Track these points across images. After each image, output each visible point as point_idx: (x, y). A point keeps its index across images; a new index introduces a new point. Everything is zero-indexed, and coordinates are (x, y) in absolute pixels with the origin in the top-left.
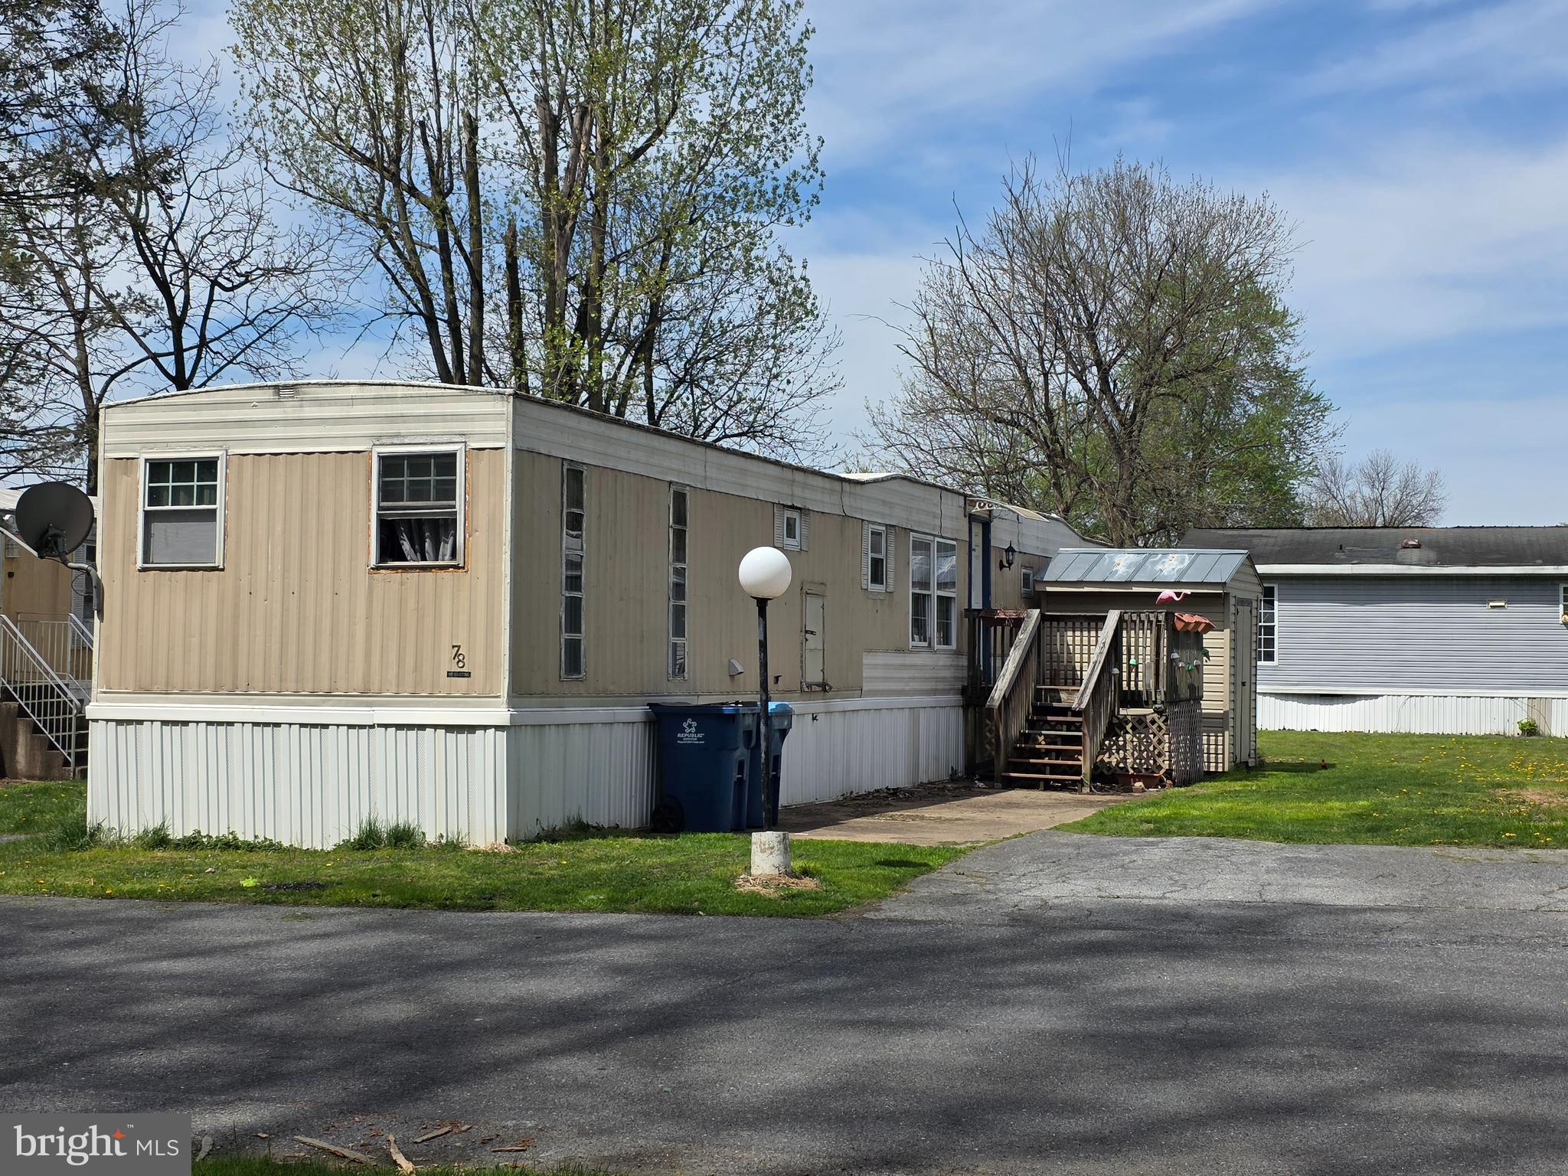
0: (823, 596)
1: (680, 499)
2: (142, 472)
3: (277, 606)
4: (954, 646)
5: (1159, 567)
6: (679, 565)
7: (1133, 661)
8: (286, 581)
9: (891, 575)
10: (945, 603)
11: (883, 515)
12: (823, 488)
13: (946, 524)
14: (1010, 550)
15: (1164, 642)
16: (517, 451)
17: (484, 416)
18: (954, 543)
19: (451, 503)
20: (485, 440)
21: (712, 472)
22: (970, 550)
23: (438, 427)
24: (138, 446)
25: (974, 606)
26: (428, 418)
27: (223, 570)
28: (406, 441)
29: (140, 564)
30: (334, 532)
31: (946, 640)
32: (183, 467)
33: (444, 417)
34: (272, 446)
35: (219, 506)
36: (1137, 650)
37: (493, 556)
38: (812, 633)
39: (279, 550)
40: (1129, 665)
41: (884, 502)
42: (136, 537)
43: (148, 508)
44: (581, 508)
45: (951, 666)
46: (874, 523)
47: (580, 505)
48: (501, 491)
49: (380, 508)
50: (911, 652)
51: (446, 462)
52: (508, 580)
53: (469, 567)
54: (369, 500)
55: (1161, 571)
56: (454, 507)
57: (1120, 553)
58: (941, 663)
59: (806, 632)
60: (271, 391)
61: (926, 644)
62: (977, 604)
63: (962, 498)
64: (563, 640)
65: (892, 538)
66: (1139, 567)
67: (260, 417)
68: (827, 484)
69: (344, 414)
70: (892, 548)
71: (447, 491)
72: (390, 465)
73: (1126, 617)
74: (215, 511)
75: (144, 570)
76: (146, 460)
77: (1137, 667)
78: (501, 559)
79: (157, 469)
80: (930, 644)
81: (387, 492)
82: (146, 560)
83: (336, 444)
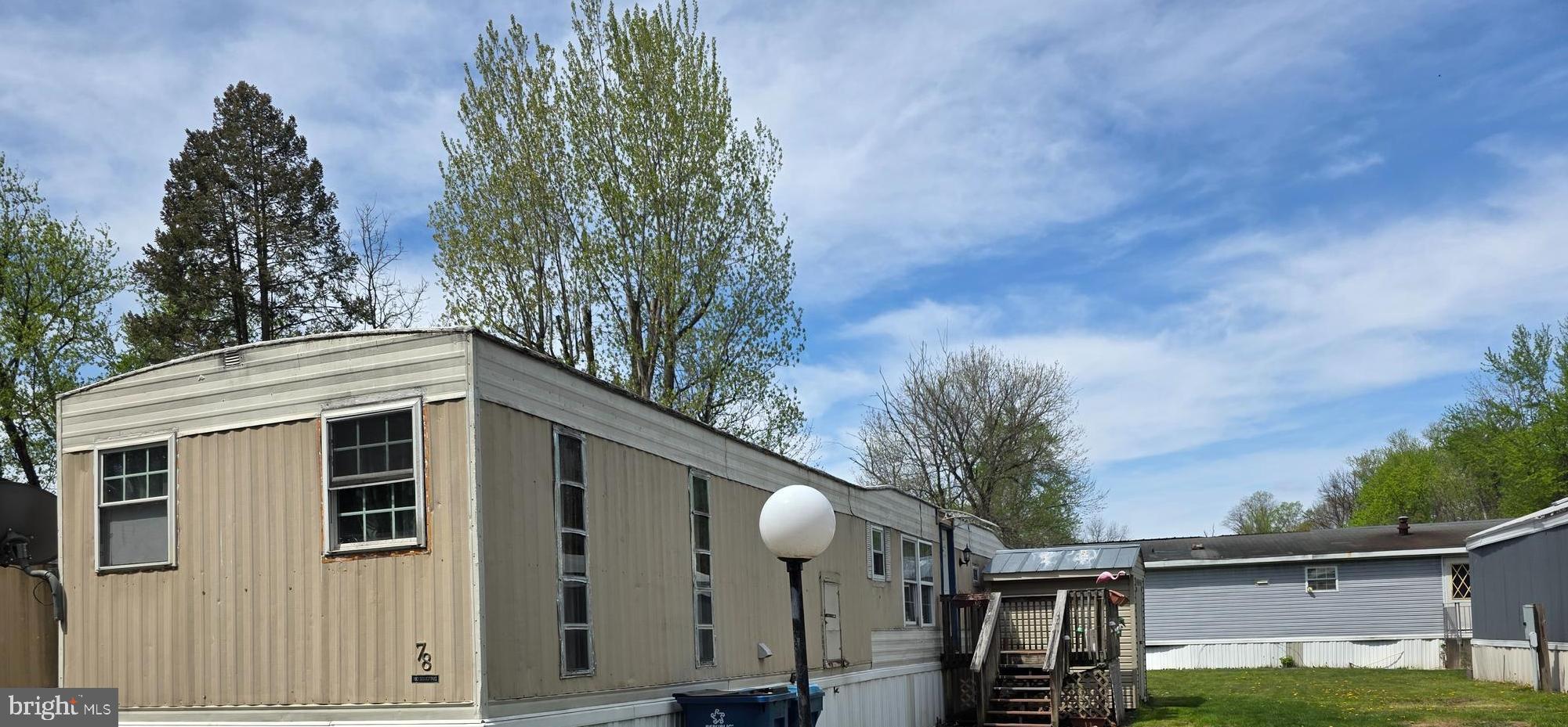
0: (838, 584)
1: (700, 485)
2: (96, 464)
3: (230, 606)
4: (933, 624)
5: (1076, 559)
6: (703, 552)
7: (1079, 629)
8: (239, 576)
9: (889, 567)
10: (926, 589)
11: (881, 519)
12: (834, 491)
13: (925, 529)
14: (967, 551)
15: (1104, 613)
16: (483, 403)
17: (440, 362)
18: (930, 544)
19: (409, 471)
20: (444, 391)
21: (733, 463)
22: (941, 551)
23: (391, 382)
24: (92, 438)
25: (945, 593)
26: (379, 371)
27: (176, 568)
28: (358, 401)
29: (97, 567)
30: (286, 515)
31: (927, 620)
32: (136, 456)
33: (398, 369)
34: (220, 423)
35: (170, 497)
36: (1083, 621)
37: (457, 533)
38: (831, 616)
39: (230, 541)
40: (1077, 632)
41: (881, 508)
42: (93, 538)
43: (103, 505)
44: (581, 481)
45: (933, 639)
46: (875, 524)
47: (578, 477)
48: (464, 451)
49: (331, 484)
50: (905, 629)
51: (401, 421)
52: (476, 560)
53: (431, 547)
54: (321, 475)
55: (1079, 562)
56: (411, 475)
57: (1041, 551)
58: (926, 637)
59: (826, 615)
60: (216, 361)
61: (914, 623)
62: (947, 592)
63: (934, 510)
64: (562, 632)
65: (888, 537)
66: (1061, 560)
67: (207, 391)
68: (837, 487)
69: (291, 377)
70: (888, 545)
71: (403, 457)
72: (341, 430)
73: (1072, 595)
74: (165, 502)
75: (101, 573)
76: (100, 451)
77: (1083, 633)
78: (467, 535)
79: (111, 459)
80: (918, 623)
81: (340, 464)
82: (105, 560)
83: (285, 413)
